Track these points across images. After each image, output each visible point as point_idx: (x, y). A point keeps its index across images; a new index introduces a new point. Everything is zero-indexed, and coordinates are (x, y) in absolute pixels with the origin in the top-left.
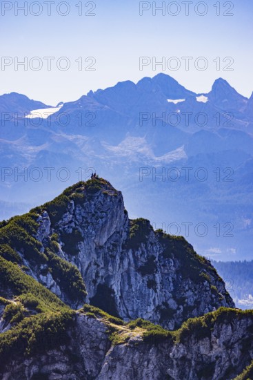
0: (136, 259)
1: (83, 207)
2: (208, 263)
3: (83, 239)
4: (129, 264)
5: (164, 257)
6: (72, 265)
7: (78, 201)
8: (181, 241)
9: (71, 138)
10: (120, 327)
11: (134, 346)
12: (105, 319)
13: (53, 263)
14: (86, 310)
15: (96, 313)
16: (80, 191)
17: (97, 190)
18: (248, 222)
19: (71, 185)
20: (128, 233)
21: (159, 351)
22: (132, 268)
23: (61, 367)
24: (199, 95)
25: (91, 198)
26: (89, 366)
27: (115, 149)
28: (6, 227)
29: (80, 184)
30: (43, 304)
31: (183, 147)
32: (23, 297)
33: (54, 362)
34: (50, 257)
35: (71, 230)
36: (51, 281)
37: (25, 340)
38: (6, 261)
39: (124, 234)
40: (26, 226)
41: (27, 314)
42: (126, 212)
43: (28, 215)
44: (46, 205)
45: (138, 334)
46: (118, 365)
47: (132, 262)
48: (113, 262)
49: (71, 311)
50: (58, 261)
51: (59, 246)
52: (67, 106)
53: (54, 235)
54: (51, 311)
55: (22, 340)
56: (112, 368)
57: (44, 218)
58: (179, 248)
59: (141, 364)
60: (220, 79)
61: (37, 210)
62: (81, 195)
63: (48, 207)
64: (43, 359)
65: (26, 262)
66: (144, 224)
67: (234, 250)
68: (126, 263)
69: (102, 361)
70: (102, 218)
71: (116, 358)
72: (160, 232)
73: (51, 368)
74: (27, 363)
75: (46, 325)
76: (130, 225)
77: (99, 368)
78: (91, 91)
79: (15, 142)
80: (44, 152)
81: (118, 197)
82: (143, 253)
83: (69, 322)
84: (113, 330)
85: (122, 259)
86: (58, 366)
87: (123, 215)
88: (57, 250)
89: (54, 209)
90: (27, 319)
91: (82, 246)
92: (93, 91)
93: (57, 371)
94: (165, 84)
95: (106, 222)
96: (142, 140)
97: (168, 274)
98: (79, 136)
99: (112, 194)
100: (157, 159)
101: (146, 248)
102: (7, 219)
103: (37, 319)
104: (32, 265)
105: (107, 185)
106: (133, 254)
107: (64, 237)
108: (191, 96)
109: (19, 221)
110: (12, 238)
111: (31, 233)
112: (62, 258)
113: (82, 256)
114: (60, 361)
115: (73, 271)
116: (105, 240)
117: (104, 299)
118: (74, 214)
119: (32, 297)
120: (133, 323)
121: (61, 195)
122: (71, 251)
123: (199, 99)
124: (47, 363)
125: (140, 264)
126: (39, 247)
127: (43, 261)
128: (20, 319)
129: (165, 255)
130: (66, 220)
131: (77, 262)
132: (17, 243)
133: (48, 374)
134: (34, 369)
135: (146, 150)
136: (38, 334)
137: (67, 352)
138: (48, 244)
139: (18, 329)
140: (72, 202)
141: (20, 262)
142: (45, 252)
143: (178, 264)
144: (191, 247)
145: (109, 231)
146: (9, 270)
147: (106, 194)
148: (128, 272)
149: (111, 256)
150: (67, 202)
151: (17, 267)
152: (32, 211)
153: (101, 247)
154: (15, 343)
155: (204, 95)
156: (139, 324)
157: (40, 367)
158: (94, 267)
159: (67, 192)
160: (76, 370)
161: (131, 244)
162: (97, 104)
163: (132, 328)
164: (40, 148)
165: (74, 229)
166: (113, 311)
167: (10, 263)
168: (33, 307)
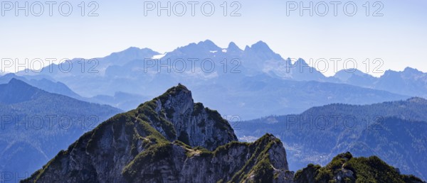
0: (197, 120)
1: (175, 98)
2: (227, 122)
3: (175, 112)
4: (194, 122)
5: (209, 120)
6: (170, 123)
7: (173, 95)
8: (216, 112)
10: (190, 150)
11: (196, 158)
12: (184, 146)
13: (162, 122)
14: (176, 142)
15: (180, 143)
17: (181, 90)
19: (170, 88)
20: (194, 109)
21: (206, 160)
22: (196, 124)
23: (166, 167)
24: (223, 49)
25: (178, 94)
26: (177, 167)
28: (143, 106)
29: (174, 88)
30: (158, 140)
32: (150, 136)
33: (163, 165)
34: (161, 119)
35: (170, 108)
36: (162, 130)
37: (150, 155)
38: (143, 121)
39: (192, 109)
40: (151, 106)
41: (151, 144)
42: (193, 100)
43: (152, 101)
45: (198, 153)
46: (190, 167)
48: (188, 122)
49: (169, 143)
50: (164, 121)
51: (165, 114)
53: (163, 110)
54: (162, 143)
55: (149, 156)
56: (187, 168)
57: (159, 102)
58: (214, 115)
59: (199, 166)
60: (232, 42)
61: (156, 99)
62: (174, 92)
63: (161, 98)
64: (158, 163)
65: (151, 121)
66: (200, 105)
69: (182, 165)
70: (183, 102)
71: (189, 163)
72: (207, 109)
73: (161, 168)
74: (151, 165)
75: (160, 149)
76: (194, 106)
77: (181, 168)
81: (190, 93)
82: (200, 117)
83: (169, 147)
84: (187, 151)
85: (191, 120)
86: (165, 167)
88: (164, 116)
89: (163, 98)
90: (151, 146)
91: (174, 114)
93: (164, 169)
95: (185, 104)
96: (199, 69)
97: (210, 127)
99: (187, 92)
100: (205, 77)
101: (201, 115)
102: (143, 103)
103: (156, 146)
104: (153, 122)
105: (185, 88)
106: (196, 118)
107: (167, 111)
108: (220, 50)
109: (148, 104)
110: (145, 111)
111: (153, 109)
112: (166, 119)
113: (174, 119)
114: (165, 164)
115: (171, 125)
116: (184, 112)
117: (184, 138)
118: (171, 101)
119: (153, 137)
120: (196, 148)
121: (166, 93)
122: (170, 116)
123: (223, 51)
124: (160, 165)
125: (199, 122)
126: (156, 115)
127: (158, 121)
128: (149, 146)
129: (209, 118)
130: (168, 103)
131: (172, 121)
132: (147, 113)
133: (160, 170)
134: (155, 168)
135: (201, 73)
136: (156, 153)
137: (168, 161)
138: (160, 113)
139: (148, 151)
140: (170, 95)
141: (149, 122)
142: (159, 117)
143: (214, 122)
144: (220, 115)
145: (186, 108)
146: (144, 125)
147: (184, 92)
148: (194, 126)
149: (187, 119)
150: (168, 95)
151: (147, 123)
152: (154, 99)
153: (182, 115)
154: (146, 157)
155: (226, 49)
156: (198, 149)
157: (157, 167)
158: (179, 123)
159: (168, 91)
160: (172, 169)
161: (195, 114)
163: (195, 150)
166: (187, 143)
167: (145, 122)
168: (154, 141)
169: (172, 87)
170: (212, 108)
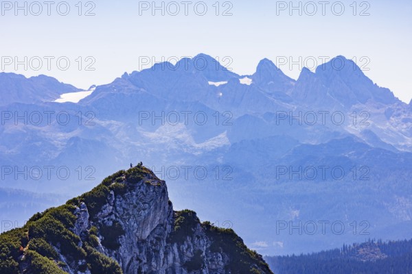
0: (181, 254)
1: (124, 198)
2: (259, 257)
3: (124, 233)
4: (174, 259)
5: (212, 252)
6: (112, 260)
7: (119, 192)
8: (230, 234)
9: (104, 123)
13: (92, 258)
16: (120, 181)
17: (139, 179)
18: (296, 213)
19: (111, 174)
20: (173, 225)
22: (177, 264)
24: (243, 77)
25: (133, 188)
27: (152, 135)
28: (40, 220)
29: (121, 173)
31: (225, 132)
34: (89, 252)
35: (111, 223)
38: (41, 257)
39: (169, 227)
40: (62, 219)
42: (170, 203)
43: (64, 207)
44: (84, 196)
47: (177, 257)
48: (157, 257)
50: (97, 256)
51: (99, 239)
52: (100, 89)
53: (93, 228)
57: (82, 209)
58: (227, 240)
60: (266, 59)
61: (74, 201)
62: (122, 185)
63: (86, 198)
65: (63, 258)
66: (189, 217)
67: (281, 244)
68: (170, 258)
70: (144, 210)
72: (207, 224)
76: (174, 217)
78: (126, 73)
79: (44, 129)
80: (75, 139)
81: (162, 188)
82: (189, 247)
85: (166, 254)
87: (167, 206)
88: (95, 244)
89: (94, 200)
91: (123, 240)
92: (128, 73)
95: (149, 214)
96: (181, 125)
97: (216, 270)
98: (113, 122)
99: (155, 183)
100: (197, 146)
101: (192, 241)
102: (42, 211)
104: (69, 260)
105: (150, 174)
106: (179, 248)
107: (103, 230)
108: (235, 78)
109: (55, 213)
110: (47, 231)
111: (68, 226)
112: (102, 253)
113: (123, 250)
115: (114, 267)
116: (147, 233)
118: (114, 206)
121: (100, 185)
122: (112, 245)
123: (242, 81)
125: (186, 259)
126: (77, 241)
127: (81, 256)
129: (213, 249)
130: (106, 212)
131: (117, 257)
132: (52, 237)
135: (185, 136)
138: (87, 238)
140: (112, 192)
141: (57, 258)
142: (84, 247)
143: (227, 258)
144: (240, 240)
145: (152, 224)
146: (45, 266)
147: (148, 184)
148: (173, 268)
149: (154, 251)
150: (106, 192)
151: (53, 263)
152: (69, 202)
153: (144, 241)
155: (248, 77)
158: (135, 262)
159: (106, 182)
161: (175, 238)
162: (132, 87)
164: (71, 135)
165: (114, 222)
167: (45, 258)
169: (116, 171)
170: (220, 224)
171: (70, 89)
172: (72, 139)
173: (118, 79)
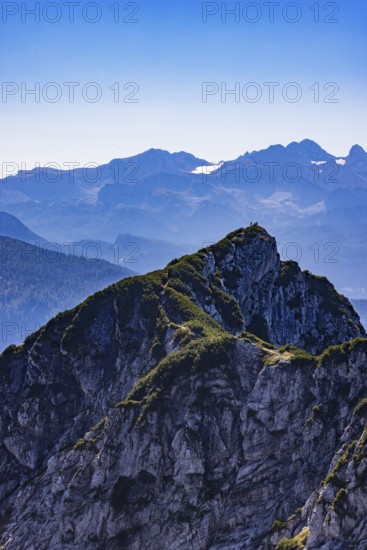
0: (285, 294)
1: (243, 250)
2: (346, 300)
3: (241, 277)
4: (280, 299)
5: (310, 294)
6: (232, 297)
7: (238, 244)
8: (324, 280)
9: (229, 191)
10: (271, 351)
11: (283, 367)
12: (259, 344)
13: (216, 295)
14: (244, 336)
15: (252, 338)
16: (240, 236)
17: (255, 236)
19: (233, 230)
20: (280, 272)
21: (303, 372)
22: (282, 302)
23: (221, 382)
24: (339, 158)
25: (249, 242)
26: (244, 383)
27: (266, 201)
28: (177, 264)
29: (241, 230)
30: (207, 329)
31: (323, 201)
32: (190, 323)
33: (215, 377)
34: (213, 290)
35: (231, 269)
36: (214, 311)
37: (191, 359)
38: (177, 293)
39: (276, 273)
40: (193, 264)
41: (193, 338)
42: (278, 255)
43: (196, 255)
44: (212, 247)
45: (286, 357)
46: (269, 383)
47: (282, 297)
48: (267, 297)
49: (230, 336)
50: (220, 294)
51: (222, 281)
53: (218, 272)
54: (214, 336)
55: (189, 359)
56: (263, 385)
57: (210, 257)
58: (322, 286)
59: (288, 383)
60: (357, 145)
61: (204, 250)
62: (241, 239)
63: (213, 248)
64: (206, 375)
65: (194, 294)
66: (293, 266)
67: (363, 290)
68: (277, 297)
69: (255, 379)
70: (258, 259)
71: (268, 377)
72: (306, 273)
73: (213, 383)
74: (192, 378)
75: (210, 347)
76: (281, 266)
77: (253, 385)
78: (247, 152)
79: (183, 193)
80: (206, 202)
81: (272, 243)
82: (292, 289)
83: (229, 345)
84: (265, 353)
85: (274, 294)
86: (218, 382)
87: (276, 257)
88: (219, 285)
89: (219, 250)
90: (193, 342)
91: (240, 282)
92: (249, 152)
93: (218, 386)
94: (309, 148)
95: (262, 263)
96: (288, 195)
97: (312, 308)
98: (236, 190)
99: (267, 239)
100: (300, 211)
101: (294, 285)
102: (178, 257)
103: (201, 343)
104: (198, 296)
105: (263, 232)
106: (284, 290)
107: (226, 274)
108: (331, 159)
109: (189, 259)
110: (182, 273)
111: (198, 270)
112: (224, 291)
113: (240, 290)
114: (220, 378)
115: (233, 303)
116: (260, 277)
117: (258, 328)
118: (235, 255)
119: (197, 323)
120: (283, 348)
121: (224, 239)
122: (231, 286)
123: (338, 162)
124: (209, 379)
125: (289, 299)
126: (205, 282)
127: (208, 294)
128: (187, 341)
129: (310, 292)
130: (228, 260)
131: (236, 295)
132: (186, 278)
133: (210, 388)
134: (199, 383)
136: (203, 355)
137: (226, 371)
138: (212, 278)
139: (186, 350)
140: (233, 245)
141: (189, 294)
142: (210, 286)
143: (321, 299)
144: (332, 286)
145: (264, 269)
146: (179, 300)
147: (262, 239)
148: (279, 305)
149: (265, 291)
150: (229, 245)
151: (186, 297)
152: (200, 251)
153: (257, 284)
154: (183, 361)
155: (343, 158)
156: (288, 349)
157: (203, 382)
158: (250, 300)
159: (229, 237)
160: (233, 386)
161: (282, 282)
163: (282, 352)
164: (202, 199)
165: (235, 268)
166: (265, 337)
167: (180, 294)
168: (198, 331)
169: (237, 228)
170: (316, 272)
171: (204, 163)
172: (204, 202)
173: (241, 157)
